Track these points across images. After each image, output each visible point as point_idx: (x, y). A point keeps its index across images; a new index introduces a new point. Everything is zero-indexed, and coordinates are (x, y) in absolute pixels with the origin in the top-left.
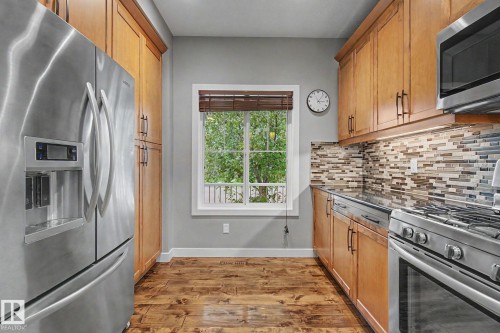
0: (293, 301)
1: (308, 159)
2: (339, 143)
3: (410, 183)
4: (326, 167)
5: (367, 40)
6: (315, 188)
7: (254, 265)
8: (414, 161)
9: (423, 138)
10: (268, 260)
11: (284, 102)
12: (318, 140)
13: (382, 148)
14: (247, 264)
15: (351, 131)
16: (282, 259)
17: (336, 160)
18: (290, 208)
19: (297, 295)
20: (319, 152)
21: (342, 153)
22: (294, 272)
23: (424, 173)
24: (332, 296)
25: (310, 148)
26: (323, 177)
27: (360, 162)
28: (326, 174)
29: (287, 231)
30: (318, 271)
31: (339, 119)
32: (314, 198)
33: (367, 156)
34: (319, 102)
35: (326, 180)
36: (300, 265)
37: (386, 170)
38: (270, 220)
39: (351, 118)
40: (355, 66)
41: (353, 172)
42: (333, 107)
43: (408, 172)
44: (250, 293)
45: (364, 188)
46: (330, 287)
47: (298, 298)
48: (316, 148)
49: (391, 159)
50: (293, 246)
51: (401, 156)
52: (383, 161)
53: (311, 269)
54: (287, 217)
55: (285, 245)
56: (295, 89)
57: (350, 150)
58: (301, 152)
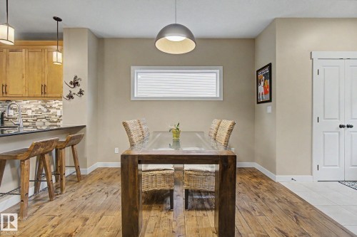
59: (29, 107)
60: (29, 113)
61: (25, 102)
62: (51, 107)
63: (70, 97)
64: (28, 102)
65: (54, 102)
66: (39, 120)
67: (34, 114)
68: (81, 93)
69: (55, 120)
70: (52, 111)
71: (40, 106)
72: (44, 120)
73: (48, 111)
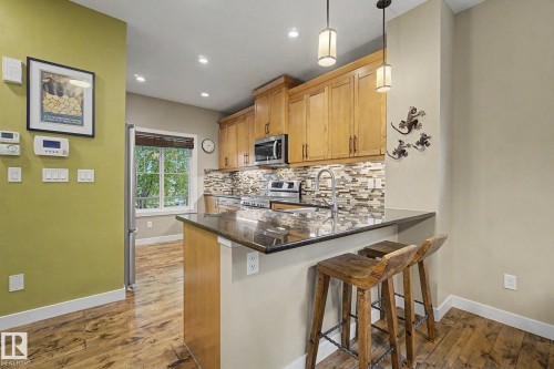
1: (202, 179)
2: (219, 170)
3: (250, 191)
4: (213, 183)
6: (207, 196)
8: (252, 181)
9: (254, 172)
11: (189, 144)
12: (208, 168)
13: (240, 174)
15: (226, 165)
17: (218, 180)
18: (193, 208)
20: (209, 175)
21: (221, 175)
23: (255, 186)
25: (204, 172)
26: (211, 189)
27: (230, 181)
28: (212, 187)
31: (220, 157)
32: (206, 202)
33: (233, 178)
34: (209, 145)
35: (212, 191)
37: (242, 185)
39: (226, 159)
41: (227, 186)
42: (217, 150)
43: (250, 186)
45: (232, 194)
48: (207, 172)
49: (244, 179)
51: (247, 178)
52: (241, 180)
56: (195, 137)
57: (225, 174)
58: (199, 175)
60: (329, 183)
62: (358, 175)
63: (401, 153)
64: (328, 167)
65: (363, 165)
66: (341, 195)
67: (335, 185)
68: (424, 142)
69: (365, 197)
70: (360, 180)
71: (343, 174)
72: (348, 196)
73: (354, 181)
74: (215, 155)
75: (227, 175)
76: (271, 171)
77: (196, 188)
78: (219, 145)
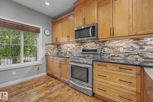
0: (46, 85)
1: (44, 48)
2: (52, 44)
3: (68, 53)
4: (49, 50)
5: (60, 22)
6: (47, 56)
7: (28, 82)
8: (69, 49)
9: (70, 44)
10: (33, 79)
11: (37, 31)
12: (47, 43)
13: (62, 46)
14: (25, 83)
15: (56, 41)
16: (37, 78)
17: (52, 48)
18: (39, 62)
19: (47, 83)
20: (48, 46)
21: (53, 46)
22: (43, 79)
23: (71, 51)
24: (55, 80)
25: (45, 45)
26: (48, 53)
27: (57, 48)
28: (49, 52)
29: (38, 69)
30: (49, 77)
33: (58, 47)
34: (47, 32)
35: (49, 53)
36: (43, 77)
37: (63, 50)
38: (33, 67)
39: (56, 38)
40: (57, 27)
41: (55, 51)
42: (51, 35)
43: (68, 51)
44: (32, 89)
45: (58, 55)
46: (53, 79)
47: (47, 84)
49: (64, 48)
50: (40, 73)
51: (66, 48)
52: (62, 49)
53: (47, 77)
54: (38, 65)
55: (38, 73)
56: (41, 28)
57: (55, 46)
58: (43, 46)
59: (120, 45)
60: (121, 50)
61: (117, 42)
62: (145, 45)
64: (120, 41)
66: (130, 56)
67: (125, 51)
70: (147, 47)
71: (132, 44)
72: (137, 56)
73: (141, 48)
74: (50, 37)
75: (56, 46)
76: (80, 44)
77: (41, 52)
78: (52, 33)
